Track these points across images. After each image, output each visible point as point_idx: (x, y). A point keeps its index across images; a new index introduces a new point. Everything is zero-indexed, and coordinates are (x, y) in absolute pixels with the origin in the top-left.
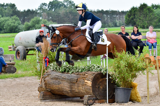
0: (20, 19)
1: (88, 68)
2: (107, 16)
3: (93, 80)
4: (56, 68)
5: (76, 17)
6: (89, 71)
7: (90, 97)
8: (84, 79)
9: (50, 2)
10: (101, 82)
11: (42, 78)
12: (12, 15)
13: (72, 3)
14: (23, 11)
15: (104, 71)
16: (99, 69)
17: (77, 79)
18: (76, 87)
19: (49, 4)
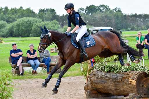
0: (59, 23)
1: (132, 68)
2: (140, 20)
3: (137, 79)
4: (101, 68)
5: (112, 21)
6: (133, 70)
7: (134, 95)
8: (128, 79)
9: (87, 7)
10: (145, 81)
11: (88, 77)
12: (52, 20)
13: (107, 8)
14: (62, 16)
15: (147, 71)
16: (142, 69)
17: (122, 79)
18: (121, 86)
19: (86, 9)
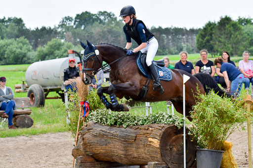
0: (30, 42)
1: (153, 118)
2: (167, 37)
3: (162, 138)
4: (101, 119)
5: (119, 39)
6: (155, 122)
7: (157, 164)
8: (146, 137)
9: (78, 15)
10: (174, 141)
11: (79, 135)
12: (17, 37)
13: (112, 17)
14: (35, 30)
15: (178, 123)
16: (170, 120)
17: (136, 137)
18: (134, 149)
19: (76, 18)
